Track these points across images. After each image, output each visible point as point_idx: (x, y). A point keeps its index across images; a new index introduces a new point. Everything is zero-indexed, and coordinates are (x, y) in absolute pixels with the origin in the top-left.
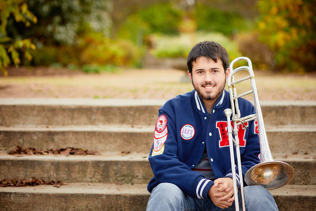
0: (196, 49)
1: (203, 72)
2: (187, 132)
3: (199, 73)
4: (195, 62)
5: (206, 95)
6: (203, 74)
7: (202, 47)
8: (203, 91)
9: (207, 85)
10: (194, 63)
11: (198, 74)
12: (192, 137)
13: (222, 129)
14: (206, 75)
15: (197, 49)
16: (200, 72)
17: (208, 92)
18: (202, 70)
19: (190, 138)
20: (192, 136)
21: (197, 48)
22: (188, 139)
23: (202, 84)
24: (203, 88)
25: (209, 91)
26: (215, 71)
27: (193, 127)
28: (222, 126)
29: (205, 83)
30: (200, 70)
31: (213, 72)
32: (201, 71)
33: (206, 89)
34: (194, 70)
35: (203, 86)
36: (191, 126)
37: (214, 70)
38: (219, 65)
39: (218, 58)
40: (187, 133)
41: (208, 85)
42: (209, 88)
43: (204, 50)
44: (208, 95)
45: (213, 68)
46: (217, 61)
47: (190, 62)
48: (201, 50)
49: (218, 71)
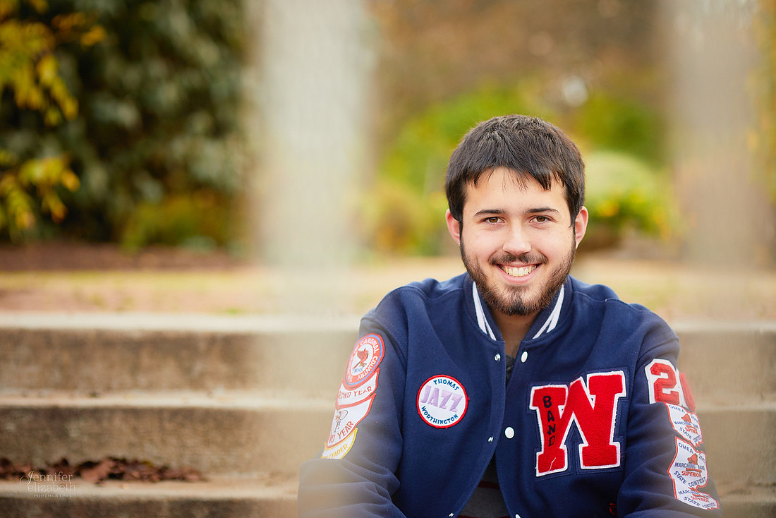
0: (478, 141)
1: (499, 220)
2: (441, 400)
3: (488, 221)
4: (476, 183)
5: (505, 296)
6: (499, 227)
7: (502, 136)
8: (498, 281)
9: (513, 263)
10: (470, 189)
12: (456, 420)
13: (549, 412)
14: (511, 230)
15: (481, 142)
16: (490, 218)
17: (515, 289)
18: (496, 212)
19: (452, 422)
20: (456, 416)
21: (481, 138)
22: (444, 425)
23: (494, 256)
24: (496, 270)
25: (519, 284)
26: (541, 219)
27: (463, 386)
28: (548, 404)
29: (506, 254)
30: (492, 212)
31: (535, 220)
32: (495, 217)
33: (508, 277)
34: (469, 211)
35: (496, 263)
36: (454, 382)
37: (538, 216)
38: (555, 198)
39: (554, 173)
40: (439, 405)
41: (517, 263)
42: (518, 272)
43: (507, 145)
44: (515, 297)
45: (537, 207)
46: (550, 185)
47: (456, 184)
48: (497, 144)
49: (551, 219)
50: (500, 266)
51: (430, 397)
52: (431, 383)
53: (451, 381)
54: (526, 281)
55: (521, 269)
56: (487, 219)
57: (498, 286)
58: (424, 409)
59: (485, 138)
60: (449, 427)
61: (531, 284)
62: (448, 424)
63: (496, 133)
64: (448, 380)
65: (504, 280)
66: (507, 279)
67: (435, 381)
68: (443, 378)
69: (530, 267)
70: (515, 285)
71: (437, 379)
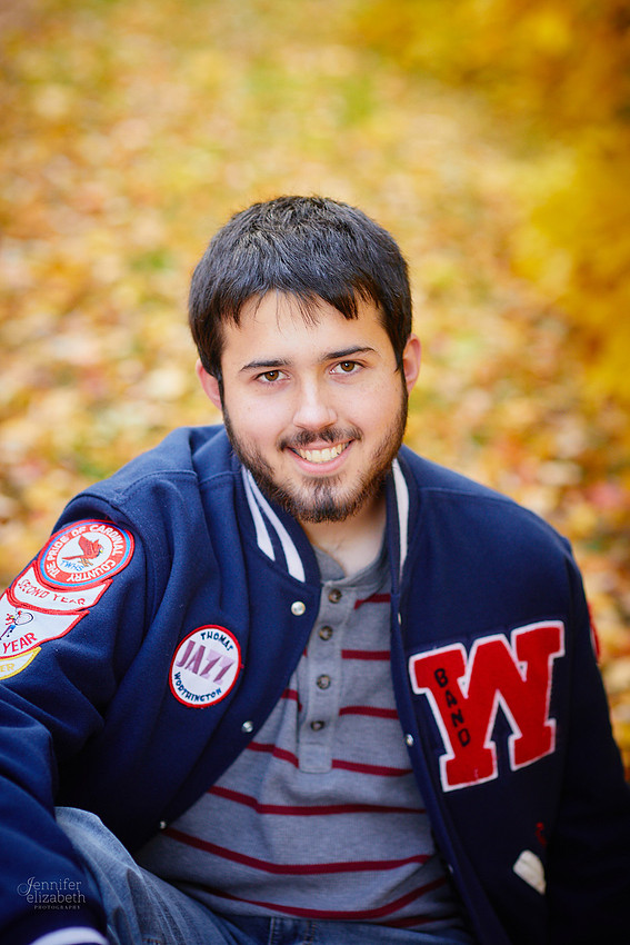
0: (232, 250)
1: (281, 376)
2: (204, 664)
3: (263, 378)
4: (237, 320)
5: (305, 494)
6: (283, 386)
7: (269, 238)
8: (291, 473)
9: (312, 445)
10: (229, 330)
11: (254, 385)
12: (218, 697)
14: (301, 389)
15: (237, 251)
16: (266, 374)
17: (319, 482)
18: (275, 363)
19: (211, 700)
20: (219, 691)
21: (235, 244)
22: (199, 702)
23: (284, 435)
24: (287, 455)
25: (325, 475)
26: (348, 366)
27: (238, 645)
28: (443, 680)
29: (300, 431)
30: (267, 364)
31: (339, 369)
32: (272, 371)
33: (306, 464)
34: (232, 362)
35: (284, 446)
36: (228, 638)
37: (345, 361)
38: (366, 329)
39: (359, 289)
40: (199, 672)
41: (319, 443)
42: (321, 457)
43: (280, 253)
44: (321, 494)
45: (340, 349)
46: (356, 311)
47: (206, 323)
48: (263, 254)
49: (363, 365)
50: (292, 450)
51: (189, 659)
52: (196, 637)
53: (225, 635)
54: (335, 468)
55: (324, 451)
56: (261, 375)
57: (293, 481)
58: (177, 676)
59: (242, 244)
60: (206, 707)
61: (344, 472)
62: (206, 701)
63: (259, 233)
64: (221, 633)
65: (301, 471)
66: (304, 469)
67: (203, 635)
68: (215, 631)
69: (339, 446)
70: (319, 476)
71: (206, 631)
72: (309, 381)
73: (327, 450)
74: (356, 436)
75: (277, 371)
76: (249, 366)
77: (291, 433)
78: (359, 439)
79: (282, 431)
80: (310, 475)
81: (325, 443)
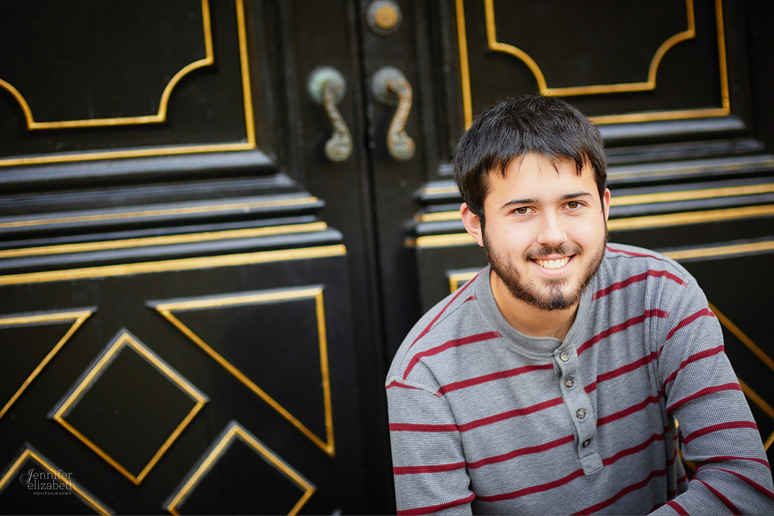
72: (551, 212)
73: (558, 261)
74: (578, 252)
75: (526, 208)
76: (509, 203)
77: (535, 248)
78: (580, 253)
79: (529, 247)
80: (547, 278)
81: (558, 255)
